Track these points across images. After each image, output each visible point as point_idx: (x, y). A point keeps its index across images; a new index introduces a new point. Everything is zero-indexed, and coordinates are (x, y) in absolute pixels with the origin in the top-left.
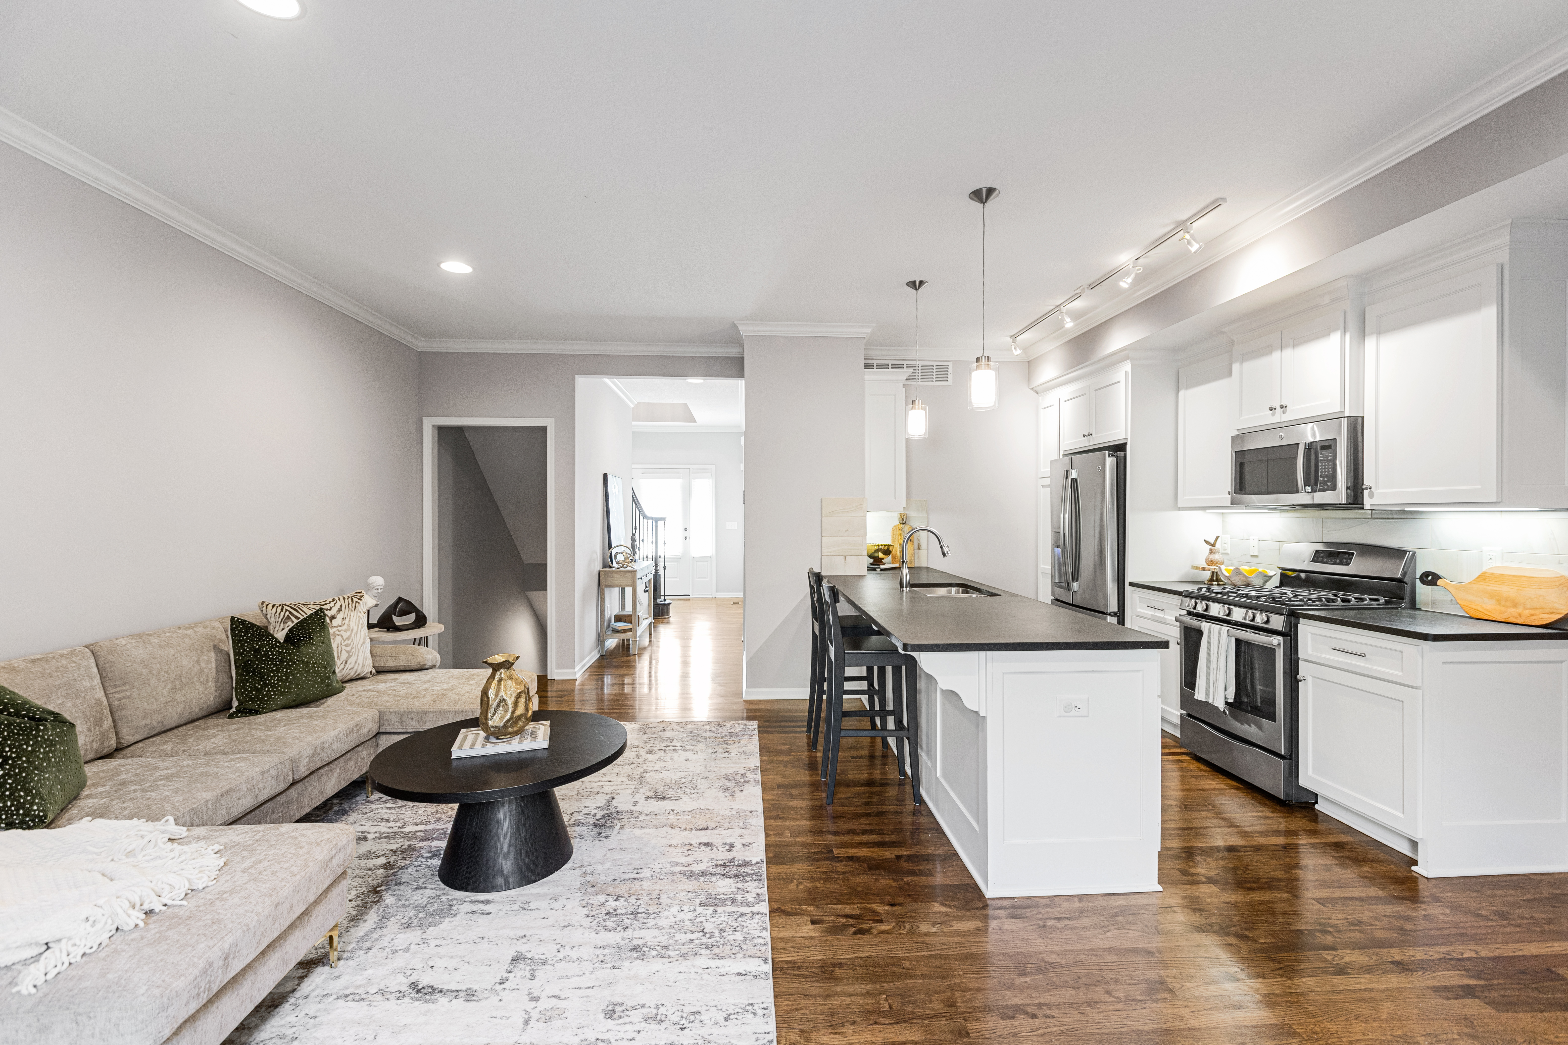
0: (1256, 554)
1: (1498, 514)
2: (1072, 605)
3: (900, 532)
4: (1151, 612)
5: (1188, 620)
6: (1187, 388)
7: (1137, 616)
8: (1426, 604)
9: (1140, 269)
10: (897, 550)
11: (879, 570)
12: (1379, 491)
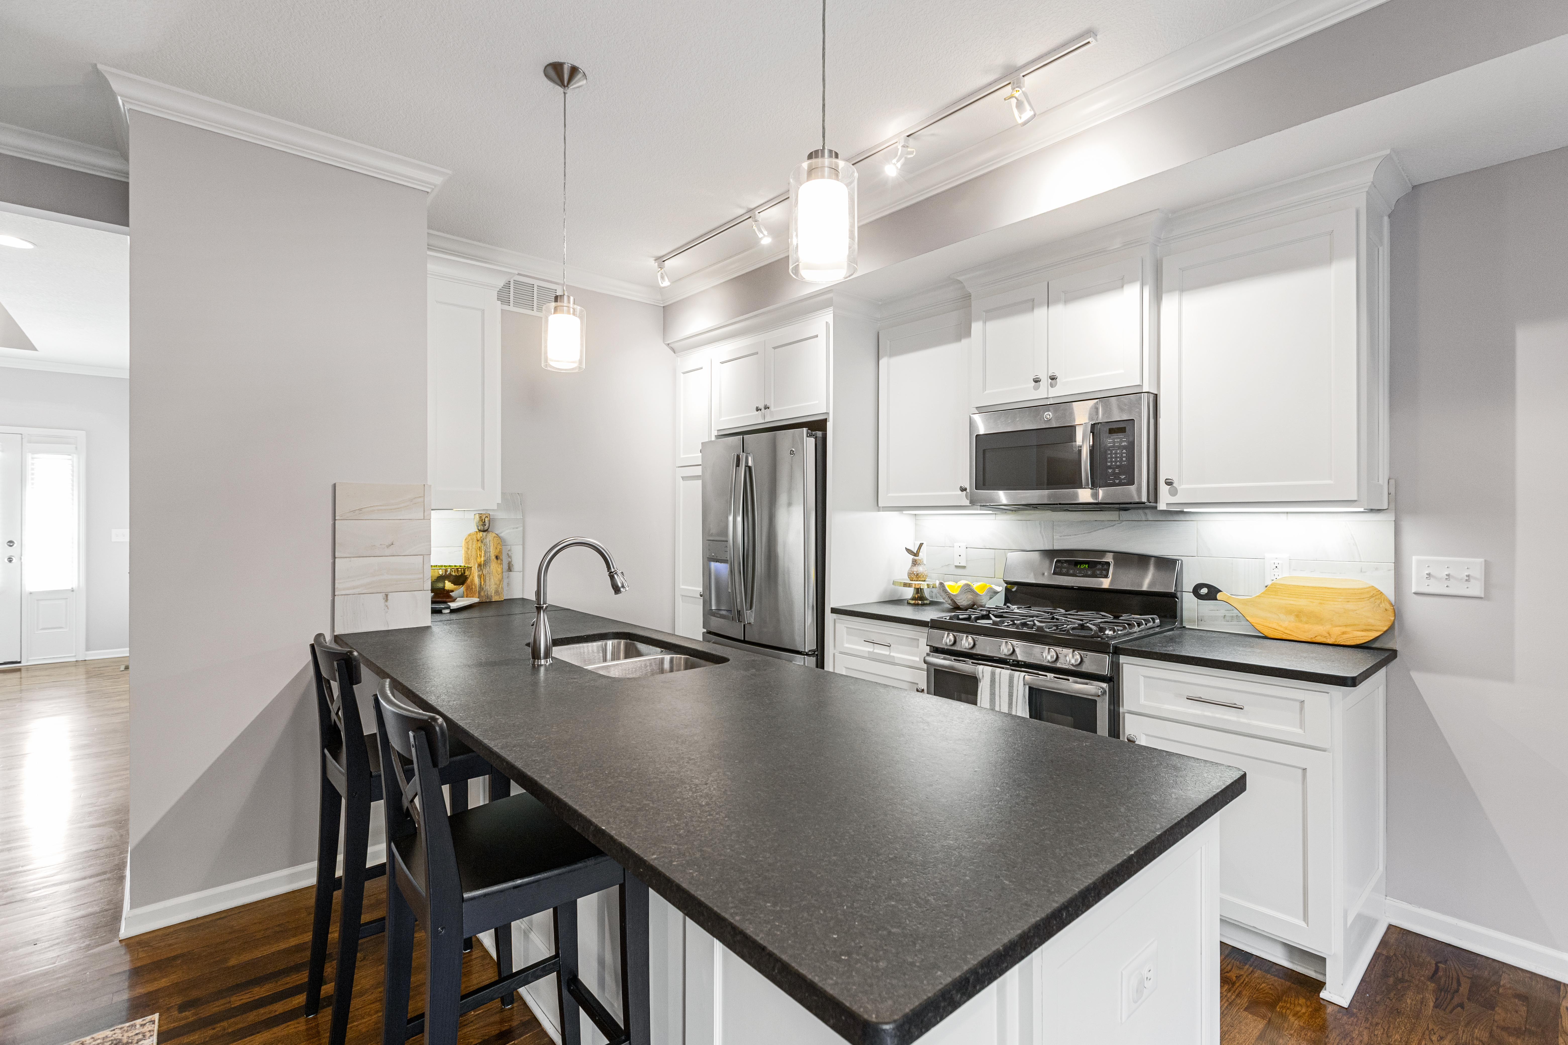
0: (962, 564)
1: (1284, 516)
2: (744, 642)
3: (479, 544)
4: (868, 648)
5: (940, 661)
6: (891, 355)
7: (841, 653)
8: (1191, 621)
9: (911, 153)
10: (475, 577)
11: (448, 611)
12: (1183, 486)
